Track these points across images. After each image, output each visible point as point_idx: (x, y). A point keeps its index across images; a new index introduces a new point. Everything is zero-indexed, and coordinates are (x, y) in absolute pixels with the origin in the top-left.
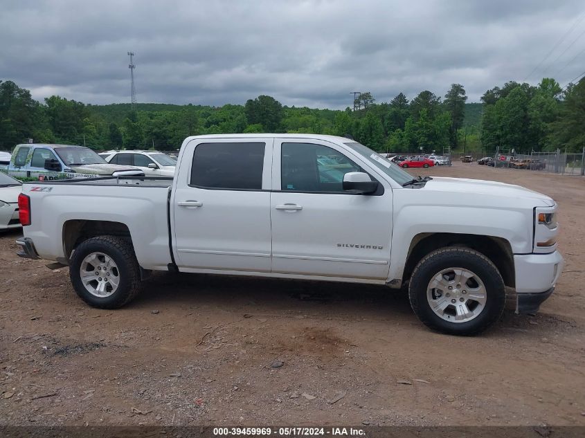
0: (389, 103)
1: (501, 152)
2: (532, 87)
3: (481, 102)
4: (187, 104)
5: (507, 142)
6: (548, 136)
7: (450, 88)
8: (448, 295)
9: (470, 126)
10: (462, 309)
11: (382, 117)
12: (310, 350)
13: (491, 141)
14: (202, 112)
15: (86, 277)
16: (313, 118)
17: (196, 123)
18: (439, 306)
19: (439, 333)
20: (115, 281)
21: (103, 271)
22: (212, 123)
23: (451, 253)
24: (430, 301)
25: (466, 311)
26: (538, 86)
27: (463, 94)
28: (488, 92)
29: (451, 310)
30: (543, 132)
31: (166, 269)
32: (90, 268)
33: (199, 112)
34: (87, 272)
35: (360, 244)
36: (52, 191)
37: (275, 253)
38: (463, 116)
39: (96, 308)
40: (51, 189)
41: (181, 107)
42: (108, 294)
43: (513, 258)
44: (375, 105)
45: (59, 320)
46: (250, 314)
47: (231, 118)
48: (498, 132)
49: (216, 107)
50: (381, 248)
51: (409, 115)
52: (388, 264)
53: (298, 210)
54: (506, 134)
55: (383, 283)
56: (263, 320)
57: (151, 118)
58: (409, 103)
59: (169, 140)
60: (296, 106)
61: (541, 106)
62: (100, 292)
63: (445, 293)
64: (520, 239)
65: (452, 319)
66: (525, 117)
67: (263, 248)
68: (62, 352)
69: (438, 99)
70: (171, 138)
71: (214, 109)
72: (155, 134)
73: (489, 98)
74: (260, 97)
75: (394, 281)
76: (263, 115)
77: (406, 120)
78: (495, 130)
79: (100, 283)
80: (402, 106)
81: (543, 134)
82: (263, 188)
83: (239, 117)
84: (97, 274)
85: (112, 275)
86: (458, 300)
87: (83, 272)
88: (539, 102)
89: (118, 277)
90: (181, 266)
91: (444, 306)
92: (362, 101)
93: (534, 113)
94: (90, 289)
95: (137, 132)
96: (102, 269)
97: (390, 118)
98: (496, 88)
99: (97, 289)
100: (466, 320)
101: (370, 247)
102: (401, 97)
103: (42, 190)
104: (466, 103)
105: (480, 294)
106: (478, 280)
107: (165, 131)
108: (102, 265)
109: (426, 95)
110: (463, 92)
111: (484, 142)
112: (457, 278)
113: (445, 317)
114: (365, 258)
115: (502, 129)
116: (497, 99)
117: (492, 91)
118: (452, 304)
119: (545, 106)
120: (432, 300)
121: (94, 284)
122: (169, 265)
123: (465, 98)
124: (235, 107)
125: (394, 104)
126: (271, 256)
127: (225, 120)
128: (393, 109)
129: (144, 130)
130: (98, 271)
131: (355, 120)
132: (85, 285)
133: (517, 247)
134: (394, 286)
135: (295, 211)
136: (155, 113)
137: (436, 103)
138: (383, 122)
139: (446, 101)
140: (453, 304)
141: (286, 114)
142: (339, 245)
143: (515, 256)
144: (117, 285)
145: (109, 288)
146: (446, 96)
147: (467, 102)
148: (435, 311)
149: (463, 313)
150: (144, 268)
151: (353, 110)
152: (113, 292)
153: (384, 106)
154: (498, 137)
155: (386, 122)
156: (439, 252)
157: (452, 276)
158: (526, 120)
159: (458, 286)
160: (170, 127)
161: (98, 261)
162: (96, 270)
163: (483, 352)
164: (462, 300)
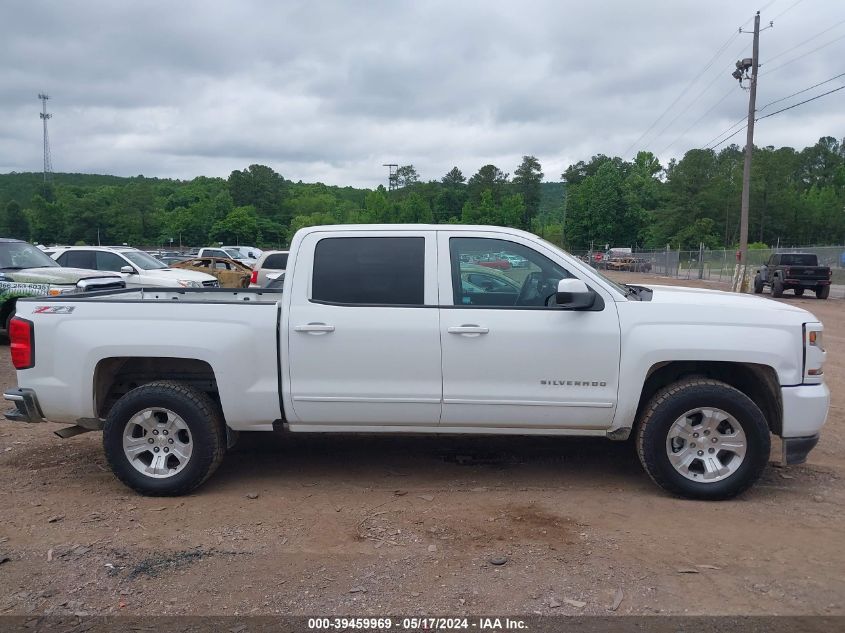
0: (440, 180)
1: (596, 248)
2: (625, 163)
3: (563, 181)
4: (136, 176)
5: (597, 235)
6: (650, 227)
7: (520, 162)
8: (693, 445)
9: (546, 214)
10: (712, 464)
11: (430, 199)
12: (528, 537)
13: (575, 233)
14: (159, 187)
15: (132, 447)
16: (332, 199)
17: (151, 204)
18: (681, 461)
19: (683, 499)
20: (184, 452)
21: (161, 436)
22: (177, 204)
23: (699, 387)
24: (670, 454)
25: (719, 466)
26: (633, 162)
27: (539, 170)
28: (570, 167)
29: (698, 466)
30: (642, 222)
31: (270, 428)
32: (139, 432)
33: (156, 188)
34: (136, 440)
35: (574, 380)
36: (74, 312)
37: (448, 397)
38: (539, 201)
39: (151, 495)
40: (72, 309)
41: (127, 180)
42: (172, 473)
43: (780, 391)
44: (420, 183)
45: (98, 519)
46: (403, 490)
47: (207, 197)
48: (585, 222)
49: (181, 181)
50: (603, 385)
51: (468, 197)
52: (614, 407)
53: (481, 333)
54: (596, 224)
55: (603, 433)
56: (430, 498)
57: (79, 196)
58: (466, 183)
59: (108, 230)
60: (305, 182)
61: (638, 187)
62: (158, 469)
63: (689, 442)
64: (787, 366)
65: (700, 478)
66: (619, 202)
67: (429, 390)
68: (145, 569)
69: (506, 176)
70: (111, 226)
71: (177, 183)
72: (85, 220)
73: (572, 176)
74: (251, 167)
75: (620, 431)
76: (256, 193)
77: (462, 206)
78: (582, 219)
79: (156, 455)
80: (457, 186)
81: (642, 224)
82: (426, 303)
83: (220, 196)
84: (151, 441)
85: (177, 442)
86: (706, 451)
87: (128, 439)
88: (636, 182)
89: (191, 443)
90: (296, 423)
91: (688, 461)
92: (402, 178)
93: (631, 197)
94: (140, 467)
95: (55, 216)
96: (161, 432)
97: (441, 202)
98: (581, 163)
99: (153, 465)
100: (718, 478)
101: (588, 384)
102: (456, 174)
103: (55, 311)
104: (542, 182)
105: (736, 442)
106: (734, 422)
107: (101, 216)
108: (160, 426)
109: (489, 171)
110: (538, 167)
111: (568, 235)
112: (705, 421)
113: (690, 476)
114: (575, 400)
115: (590, 217)
116: (583, 178)
117: (575, 167)
118: (698, 457)
119: (644, 187)
120: (672, 454)
121: (147, 457)
122: (276, 423)
123: (541, 175)
124: (213, 180)
125: (446, 182)
126: (441, 402)
127: (197, 200)
128: (445, 189)
129: (67, 215)
130: (153, 436)
131: (392, 205)
132: (131, 461)
133: (786, 376)
134: (619, 437)
135: (477, 335)
136: (83, 188)
137: (504, 181)
138: (432, 207)
139: (515, 180)
140: (700, 458)
141: (291, 192)
142: (544, 383)
143: (783, 389)
144: (188, 458)
145: (172, 461)
146: (516, 173)
147: (544, 180)
148: (678, 468)
149: (715, 469)
150: (234, 429)
151: (387, 190)
152: (180, 469)
153: (433, 185)
154: (586, 228)
155: (437, 207)
156: (683, 387)
157: (698, 419)
158: (621, 206)
159: (706, 432)
160: (112, 210)
161: (154, 421)
162: (150, 435)
163: (757, 521)
164: (711, 451)
